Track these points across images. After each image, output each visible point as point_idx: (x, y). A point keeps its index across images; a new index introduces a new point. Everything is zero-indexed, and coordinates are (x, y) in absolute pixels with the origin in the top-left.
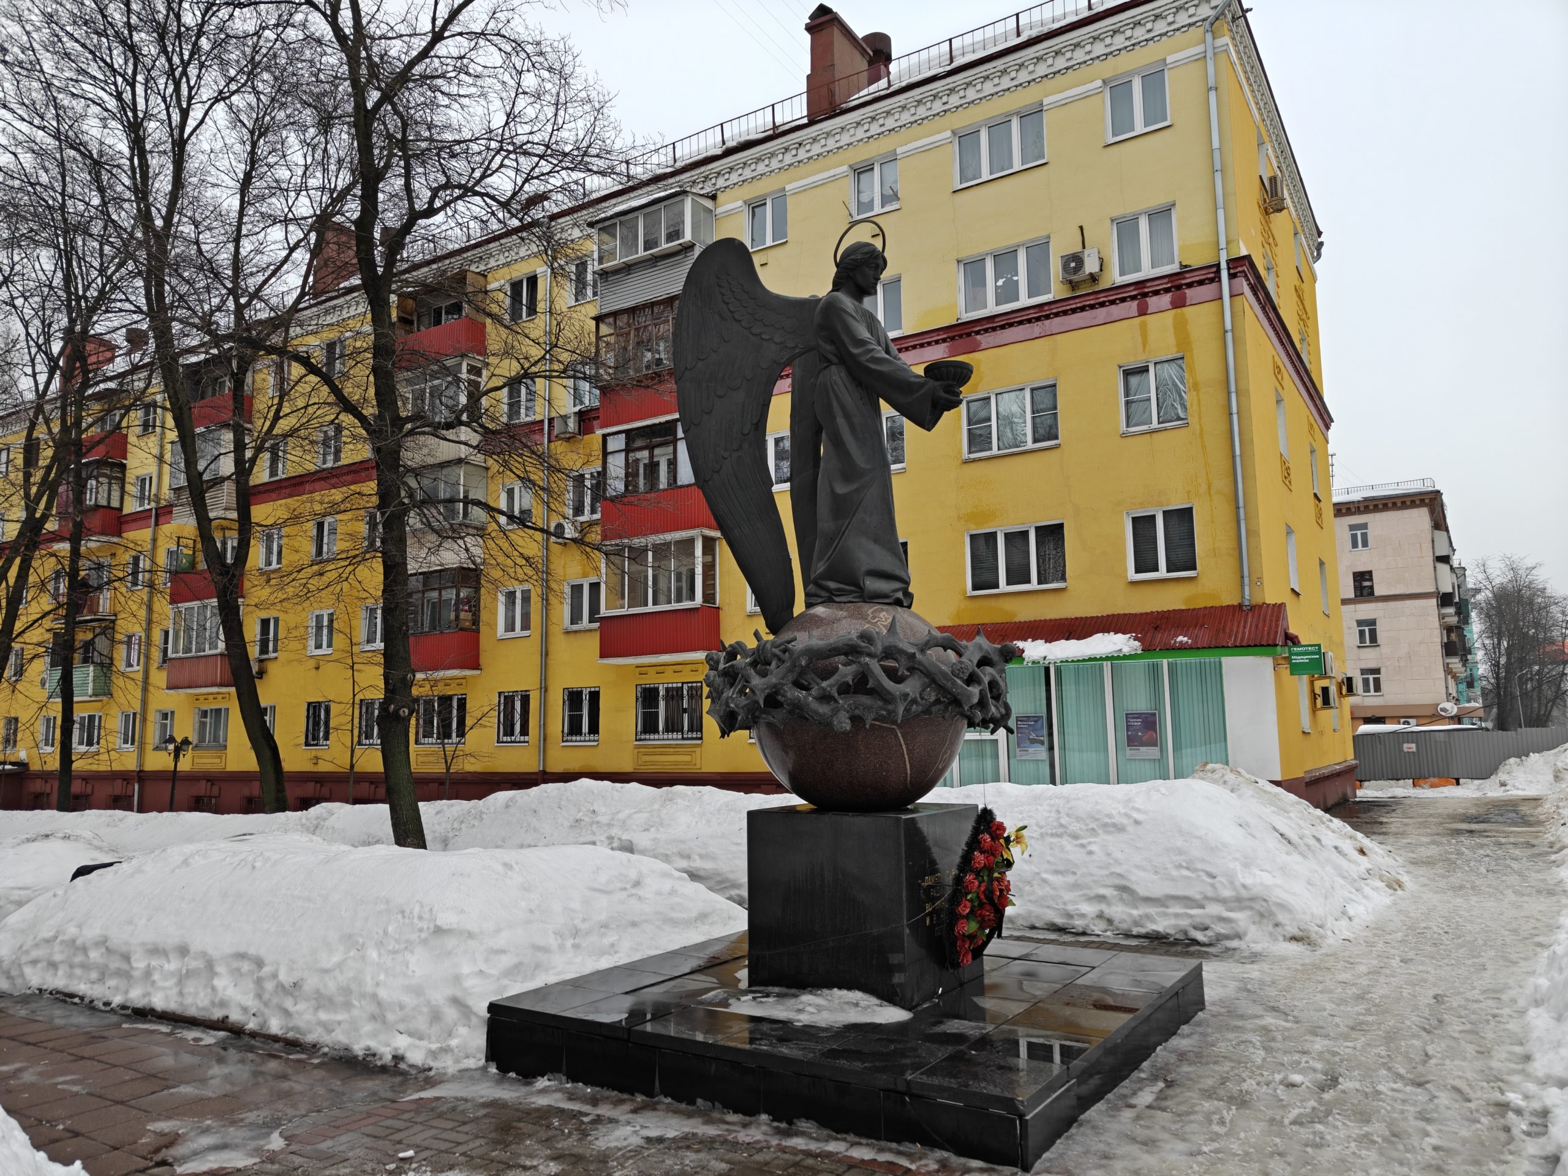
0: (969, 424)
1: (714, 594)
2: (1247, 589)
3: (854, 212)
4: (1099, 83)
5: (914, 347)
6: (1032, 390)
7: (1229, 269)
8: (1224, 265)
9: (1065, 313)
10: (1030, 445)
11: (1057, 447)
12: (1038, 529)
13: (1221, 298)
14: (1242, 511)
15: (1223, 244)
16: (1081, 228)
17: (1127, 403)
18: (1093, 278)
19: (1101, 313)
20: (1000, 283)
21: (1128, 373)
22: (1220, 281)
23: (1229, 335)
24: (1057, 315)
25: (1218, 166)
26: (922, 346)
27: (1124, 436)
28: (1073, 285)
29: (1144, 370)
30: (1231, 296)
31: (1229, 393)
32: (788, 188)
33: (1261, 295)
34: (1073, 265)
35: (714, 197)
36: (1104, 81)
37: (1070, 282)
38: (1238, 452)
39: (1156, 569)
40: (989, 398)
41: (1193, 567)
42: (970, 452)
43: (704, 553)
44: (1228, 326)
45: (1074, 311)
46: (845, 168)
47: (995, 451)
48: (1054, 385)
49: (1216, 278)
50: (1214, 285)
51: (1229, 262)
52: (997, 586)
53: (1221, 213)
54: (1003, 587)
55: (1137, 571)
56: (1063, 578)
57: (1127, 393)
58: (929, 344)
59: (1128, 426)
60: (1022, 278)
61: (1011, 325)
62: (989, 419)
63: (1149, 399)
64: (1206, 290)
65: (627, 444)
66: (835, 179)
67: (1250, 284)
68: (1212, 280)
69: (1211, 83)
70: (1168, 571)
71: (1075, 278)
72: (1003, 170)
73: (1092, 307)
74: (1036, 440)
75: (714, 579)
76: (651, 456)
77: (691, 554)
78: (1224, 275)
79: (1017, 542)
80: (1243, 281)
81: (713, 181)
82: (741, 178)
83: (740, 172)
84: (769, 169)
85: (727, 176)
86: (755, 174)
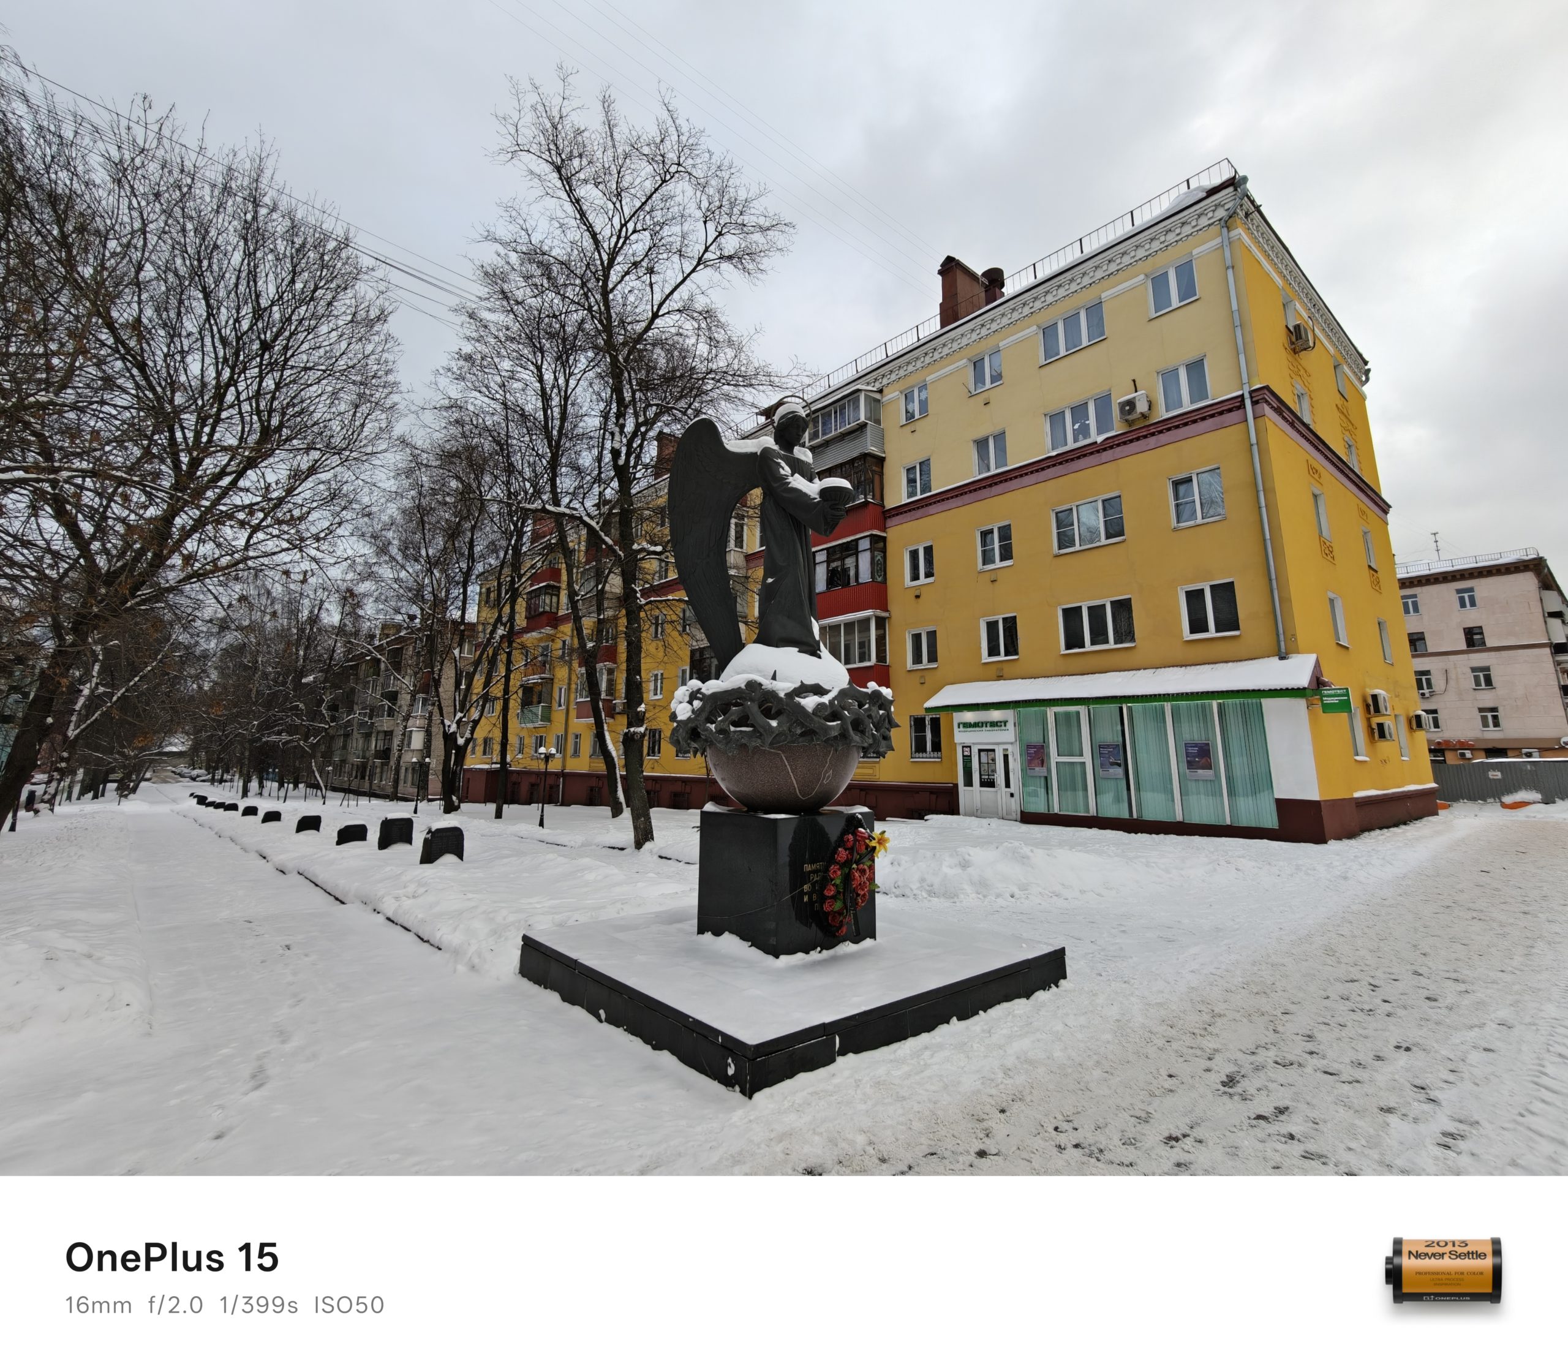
0: (1058, 528)
1: (884, 657)
2: (1282, 644)
3: (972, 389)
4: (1142, 277)
5: (1016, 477)
6: (1104, 501)
7: (1251, 398)
8: (1247, 395)
9: (1125, 443)
10: (1103, 541)
11: (1124, 541)
12: (1112, 603)
13: (1246, 420)
14: (1274, 582)
15: (1245, 380)
16: (1134, 381)
17: (1177, 506)
18: (1144, 416)
19: (1152, 441)
20: (1076, 426)
21: (1177, 484)
22: (1245, 408)
23: (1255, 448)
24: (1118, 445)
26: (1021, 476)
27: (1175, 530)
28: (1130, 423)
29: (1189, 480)
30: (1255, 418)
31: (1257, 492)
32: (928, 379)
33: (1286, 414)
34: (1127, 408)
35: (881, 391)
36: (1146, 275)
37: (1127, 421)
38: (1268, 536)
39: (1206, 630)
40: (1071, 509)
41: (1236, 627)
42: (1060, 548)
43: (877, 628)
44: (1254, 440)
45: (1131, 441)
46: (965, 361)
47: (1077, 547)
48: (1120, 497)
49: (1242, 406)
50: (1240, 411)
51: (1251, 392)
53: (1242, 357)
54: (1088, 647)
55: (1192, 632)
57: (1177, 497)
58: (1026, 474)
59: (1178, 522)
60: (1092, 421)
61: (1085, 456)
62: (1073, 525)
63: (1194, 502)
64: (1235, 416)
65: (828, 557)
66: (959, 369)
67: (1272, 407)
68: (1238, 408)
69: (1229, 263)
70: (1217, 631)
71: (1130, 417)
72: (1075, 346)
73: (1145, 437)
75: (886, 645)
76: (843, 564)
77: (868, 629)
78: (1248, 402)
79: (1097, 613)
80: (1265, 405)
81: (880, 381)
82: (898, 377)
83: (897, 372)
84: (915, 368)
85: (888, 376)
86: (906, 372)
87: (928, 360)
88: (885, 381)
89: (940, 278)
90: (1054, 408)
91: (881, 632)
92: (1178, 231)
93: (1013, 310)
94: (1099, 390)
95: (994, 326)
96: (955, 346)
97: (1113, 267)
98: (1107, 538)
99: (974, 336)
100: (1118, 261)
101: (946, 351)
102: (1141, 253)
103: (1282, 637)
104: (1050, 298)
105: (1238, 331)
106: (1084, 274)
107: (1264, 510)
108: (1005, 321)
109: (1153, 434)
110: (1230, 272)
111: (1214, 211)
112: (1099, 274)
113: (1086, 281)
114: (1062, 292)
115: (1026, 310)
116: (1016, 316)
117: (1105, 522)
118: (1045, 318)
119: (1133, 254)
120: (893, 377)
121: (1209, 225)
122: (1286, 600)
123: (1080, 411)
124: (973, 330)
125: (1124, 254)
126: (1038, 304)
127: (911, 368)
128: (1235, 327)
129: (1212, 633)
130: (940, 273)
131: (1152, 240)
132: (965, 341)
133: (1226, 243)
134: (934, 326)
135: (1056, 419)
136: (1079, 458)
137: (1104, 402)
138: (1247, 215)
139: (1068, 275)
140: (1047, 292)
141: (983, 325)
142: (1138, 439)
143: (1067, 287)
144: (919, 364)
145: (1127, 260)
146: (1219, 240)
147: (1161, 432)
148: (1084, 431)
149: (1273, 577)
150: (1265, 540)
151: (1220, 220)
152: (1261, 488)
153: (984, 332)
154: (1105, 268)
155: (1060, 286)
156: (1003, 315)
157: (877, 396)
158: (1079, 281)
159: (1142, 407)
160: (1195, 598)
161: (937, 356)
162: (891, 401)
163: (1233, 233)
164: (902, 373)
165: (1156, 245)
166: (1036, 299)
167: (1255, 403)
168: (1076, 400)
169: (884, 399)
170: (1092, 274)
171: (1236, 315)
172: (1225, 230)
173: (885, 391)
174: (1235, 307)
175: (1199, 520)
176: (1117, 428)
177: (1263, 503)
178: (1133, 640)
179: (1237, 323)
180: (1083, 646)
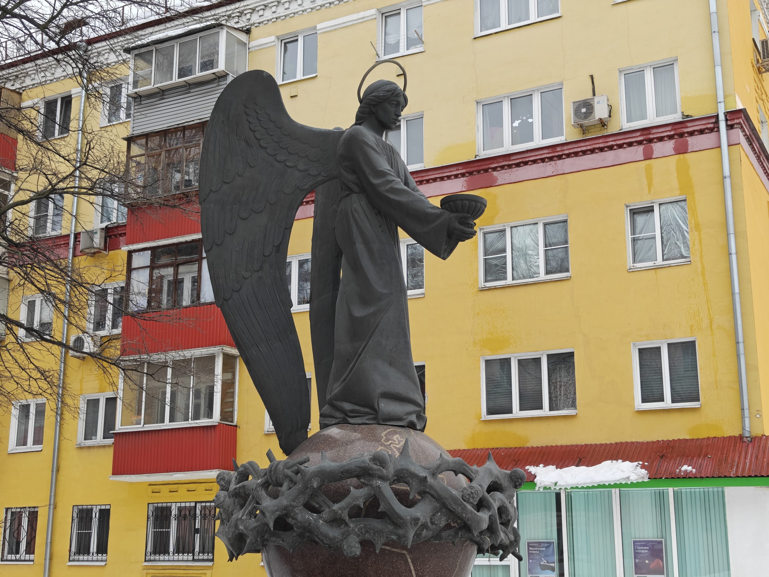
0: (486, 254)
1: (232, 412)
2: (747, 420)
3: (381, 52)
5: (435, 180)
6: (545, 225)
7: (727, 120)
8: (722, 117)
9: (576, 154)
10: (542, 276)
11: (568, 279)
12: (549, 356)
13: (720, 147)
14: (741, 346)
15: (721, 98)
16: (592, 77)
17: (634, 240)
18: (603, 123)
19: (609, 156)
20: (516, 124)
21: (634, 212)
22: (718, 131)
23: (728, 181)
24: (568, 156)
25: (715, 28)
26: (442, 179)
27: (631, 271)
28: (584, 129)
29: (650, 210)
30: (729, 146)
31: (728, 234)
32: (319, 26)
33: (756, 146)
34: (584, 110)
35: (248, 32)
37: (581, 126)
38: (737, 290)
39: (661, 399)
40: (504, 230)
41: (698, 400)
42: (486, 281)
43: (224, 370)
44: (727, 172)
45: (584, 153)
46: (373, 11)
47: (509, 281)
48: (565, 221)
49: (715, 129)
50: (713, 135)
51: (727, 114)
52: (510, 412)
53: (718, 69)
54: (517, 412)
55: (644, 401)
56: (573, 405)
57: (633, 232)
58: (449, 177)
59: (634, 262)
60: (536, 120)
61: (526, 163)
62: (504, 251)
63: (654, 238)
64: (707, 139)
65: (152, 261)
66: (363, 21)
67: (745, 135)
68: (711, 130)
70: (673, 401)
71: (586, 122)
72: (520, 20)
73: (601, 150)
74: (548, 272)
75: (233, 397)
76: (176, 273)
78: (722, 125)
79: (530, 368)
80: (740, 131)
81: (248, 16)
82: (275, 16)
83: (274, 9)
84: (301, 8)
85: (261, 12)
86: (288, 12)
88: (255, 18)
90: (488, 95)
91: (229, 376)
94: (547, 80)
103: (746, 414)
105: (716, 36)
107: (734, 257)
109: (611, 148)
117: (546, 251)
120: (268, 14)
122: (752, 368)
123: (521, 104)
128: (712, 32)
129: (668, 403)
135: (491, 109)
136: (518, 165)
137: (552, 96)
142: (592, 151)
147: (620, 146)
148: (526, 131)
149: (741, 339)
150: (733, 294)
152: (732, 230)
157: (243, 37)
159: (600, 112)
160: (650, 358)
162: (262, 48)
167: (730, 127)
168: (518, 89)
169: (252, 44)
171: (714, 18)
173: (254, 31)
174: (713, 8)
175: (659, 261)
176: (568, 133)
177: (733, 250)
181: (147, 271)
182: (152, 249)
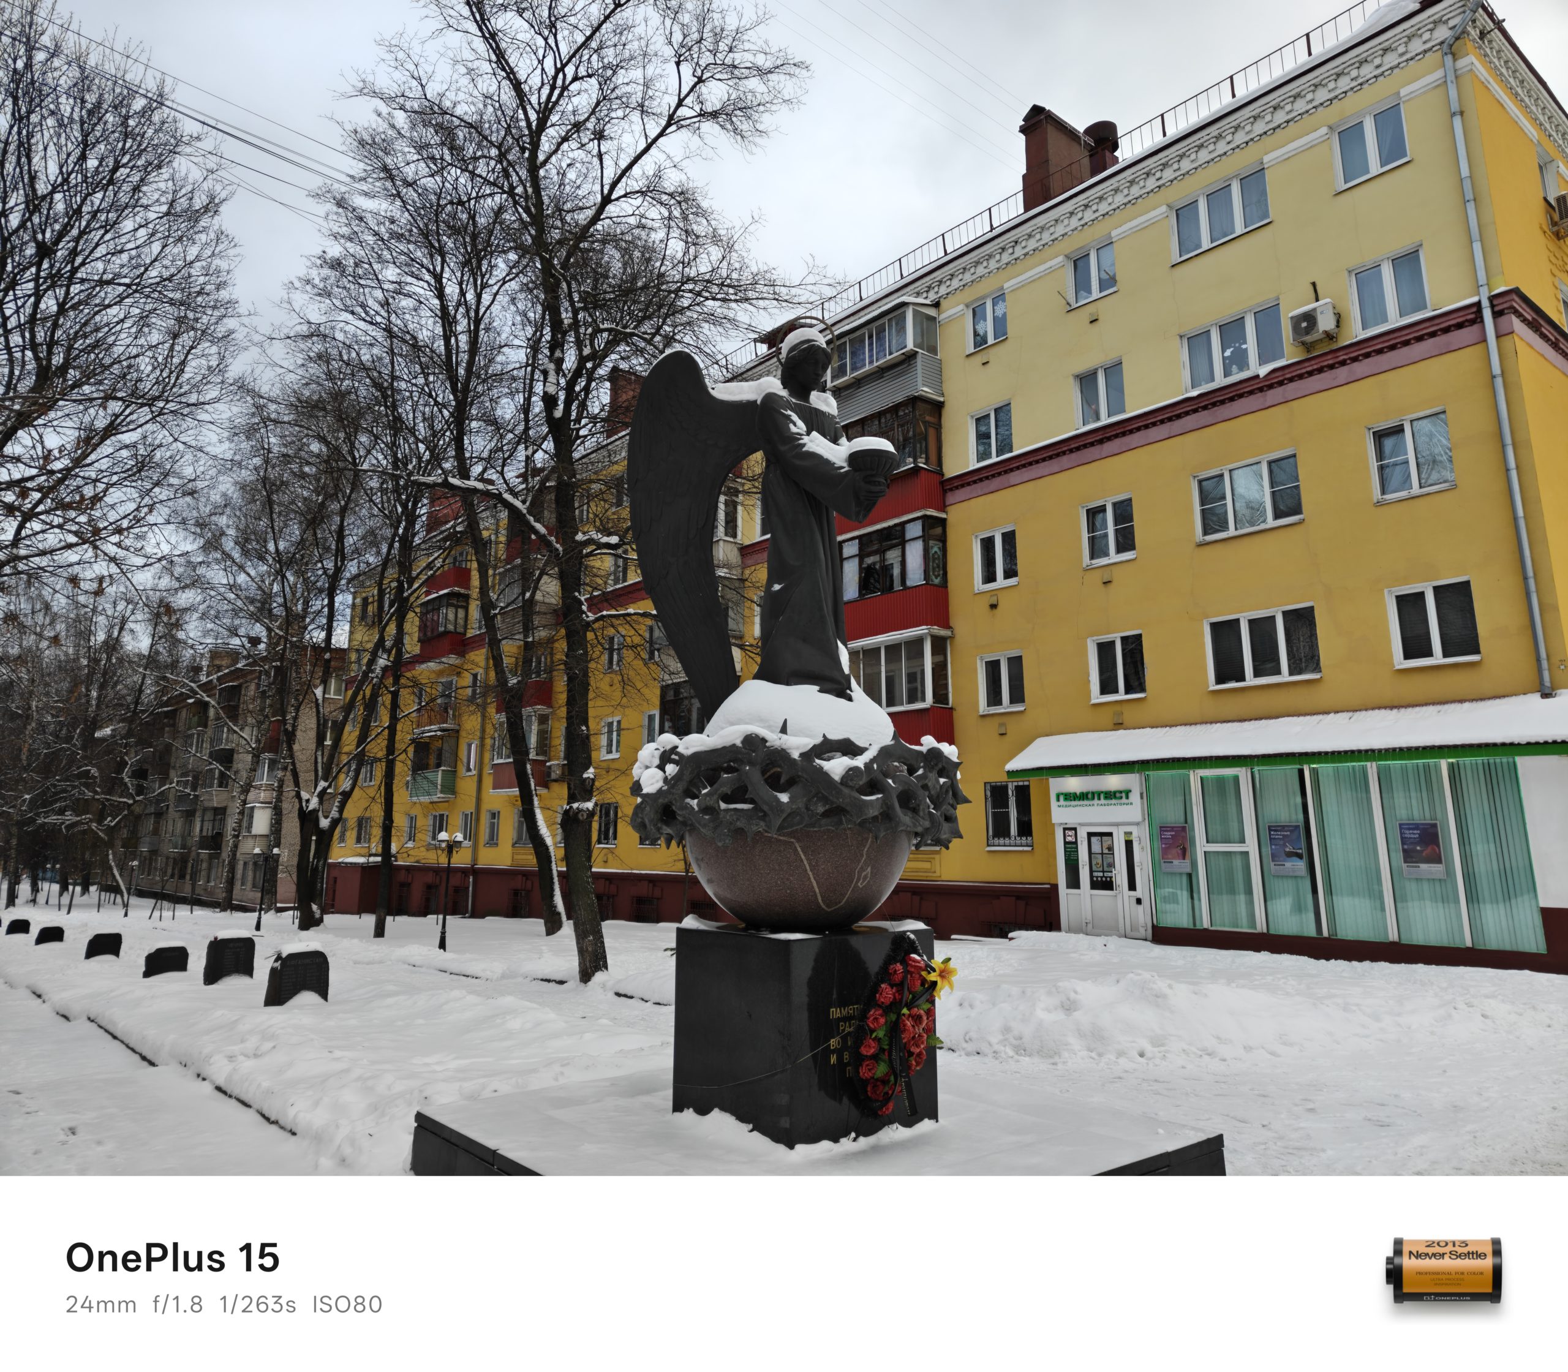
0: (1202, 503)
1: (947, 695)
2: (1546, 673)
3: (1072, 300)
4: (1324, 130)
5: (1138, 429)
6: (1270, 463)
7: (1492, 306)
8: (1485, 303)
9: (1301, 377)
10: (1271, 522)
11: (1301, 522)
12: (1286, 614)
13: (1485, 340)
14: (1532, 582)
15: (1482, 279)
16: (1314, 284)
17: (1381, 468)
18: (1330, 337)
19: (1342, 373)
20: (1228, 353)
21: (1380, 436)
22: (1482, 321)
23: (1499, 381)
24: (1291, 380)
26: (1146, 427)
27: (1379, 504)
28: (1308, 347)
29: (1399, 430)
30: (1498, 336)
31: (1504, 446)
32: (1006, 286)
33: (1546, 329)
34: (1304, 325)
35: (936, 305)
36: (1330, 128)
37: (1303, 343)
38: (1520, 512)
39: (1429, 653)
40: (1222, 476)
41: (1476, 651)
42: (1205, 535)
43: (932, 653)
44: (1496, 369)
45: (1310, 374)
46: (1060, 258)
47: (1232, 532)
48: (1294, 456)
49: (1478, 319)
50: (1476, 327)
51: (1492, 299)
53: (1477, 246)
54: (1250, 680)
55: (1407, 656)
57: (1380, 458)
58: (1154, 425)
59: (1383, 492)
60: (1251, 345)
61: (1241, 396)
62: (1224, 498)
63: (1407, 462)
64: (1468, 334)
65: (860, 549)
66: (1052, 271)
67: (1524, 320)
68: (1472, 322)
69: (1455, 107)
70: (1445, 655)
71: (1309, 339)
72: (1226, 235)
73: (1331, 367)
75: (946, 678)
76: (883, 560)
77: (921, 655)
78: (1487, 314)
79: (1262, 628)
80: (1513, 317)
81: (936, 289)
82: (962, 283)
83: (960, 277)
84: (987, 271)
85: (948, 283)
86: (974, 277)
87: (1006, 257)
88: (943, 290)
89: (1022, 138)
90: (1193, 326)
91: (940, 658)
92: (1377, 61)
93: (1132, 182)
94: (1261, 297)
95: (1104, 207)
96: (1046, 237)
97: (1280, 117)
98: (1277, 516)
99: (1074, 222)
100: (1288, 107)
101: (1032, 244)
102: (1322, 95)
103: (1545, 664)
104: (1186, 165)
105: (1471, 207)
106: (1237, 128)
107: (1514, 474)
108: (1119, 199)
109: (1343, 363)
110: (1457, 121)
111: (1431, 30)
112: (1260, 127)
113: (1240, 138)
114: (1204, 155)
115: (1151, 183)
116: (1135, 191)
117: (1273, 494)
118: (1179, 194)
119: (1310, 96)
120: (955, 283)
121: (1425, 51)
122: (1549, 608)
123: (1231, 330)
124: (1072, 213)
125: (1297, 96)
126: (1168, 174)
127: (980, 271)
128: (1465, 202)
129: (1438, 657)
130: (1023, 130)
131: (1338, 75)
132: (1060, 230)
133: (1451, 77)
134: (1015, 208)
135: (1197, 342)
136: (1232, 399)
137: (1268, 315)
138: (1483, 35)
139: (1213, 130)
140: (1182, 156)
141: (1086, 206)
142: (1320, 370)
143: (1211, 147)
144: (993, 264)
145: (1301, 106)
146: (1439, 74)
147: (1355, 359)
148: (1239, 359)
149: (1530, 573)
150: (1515, 519)
151: (1442, 43)
152: (1508, 440)
153: (1089, 215)
154: (1268, 118)
155: (1201, 146)
156: (1116, 190)
157: (932, 312)
158: (1229, 138)
159: (1326, 323)
160: (1411, 605)
161: (1019, 251)
162: (951, 320)
163: (1461, 63)
164: (968, 277)
165: (1344, 83)
166: (1165, 165)
167: (1497, 314)
168: (1227, 313)
169: (942, 316)
170: (1248, 128)
171: (1467, 185)
172: (1450, 57)
173: (944, 303)
174: (1465, 171)
175: (1416, 490)
176: (1290, 354)
177: (1512, 463)
178: (1317, 668)
179: (1469, 195)
180: (1243, 679)
181: (856, 560)
182: (859, 537)
